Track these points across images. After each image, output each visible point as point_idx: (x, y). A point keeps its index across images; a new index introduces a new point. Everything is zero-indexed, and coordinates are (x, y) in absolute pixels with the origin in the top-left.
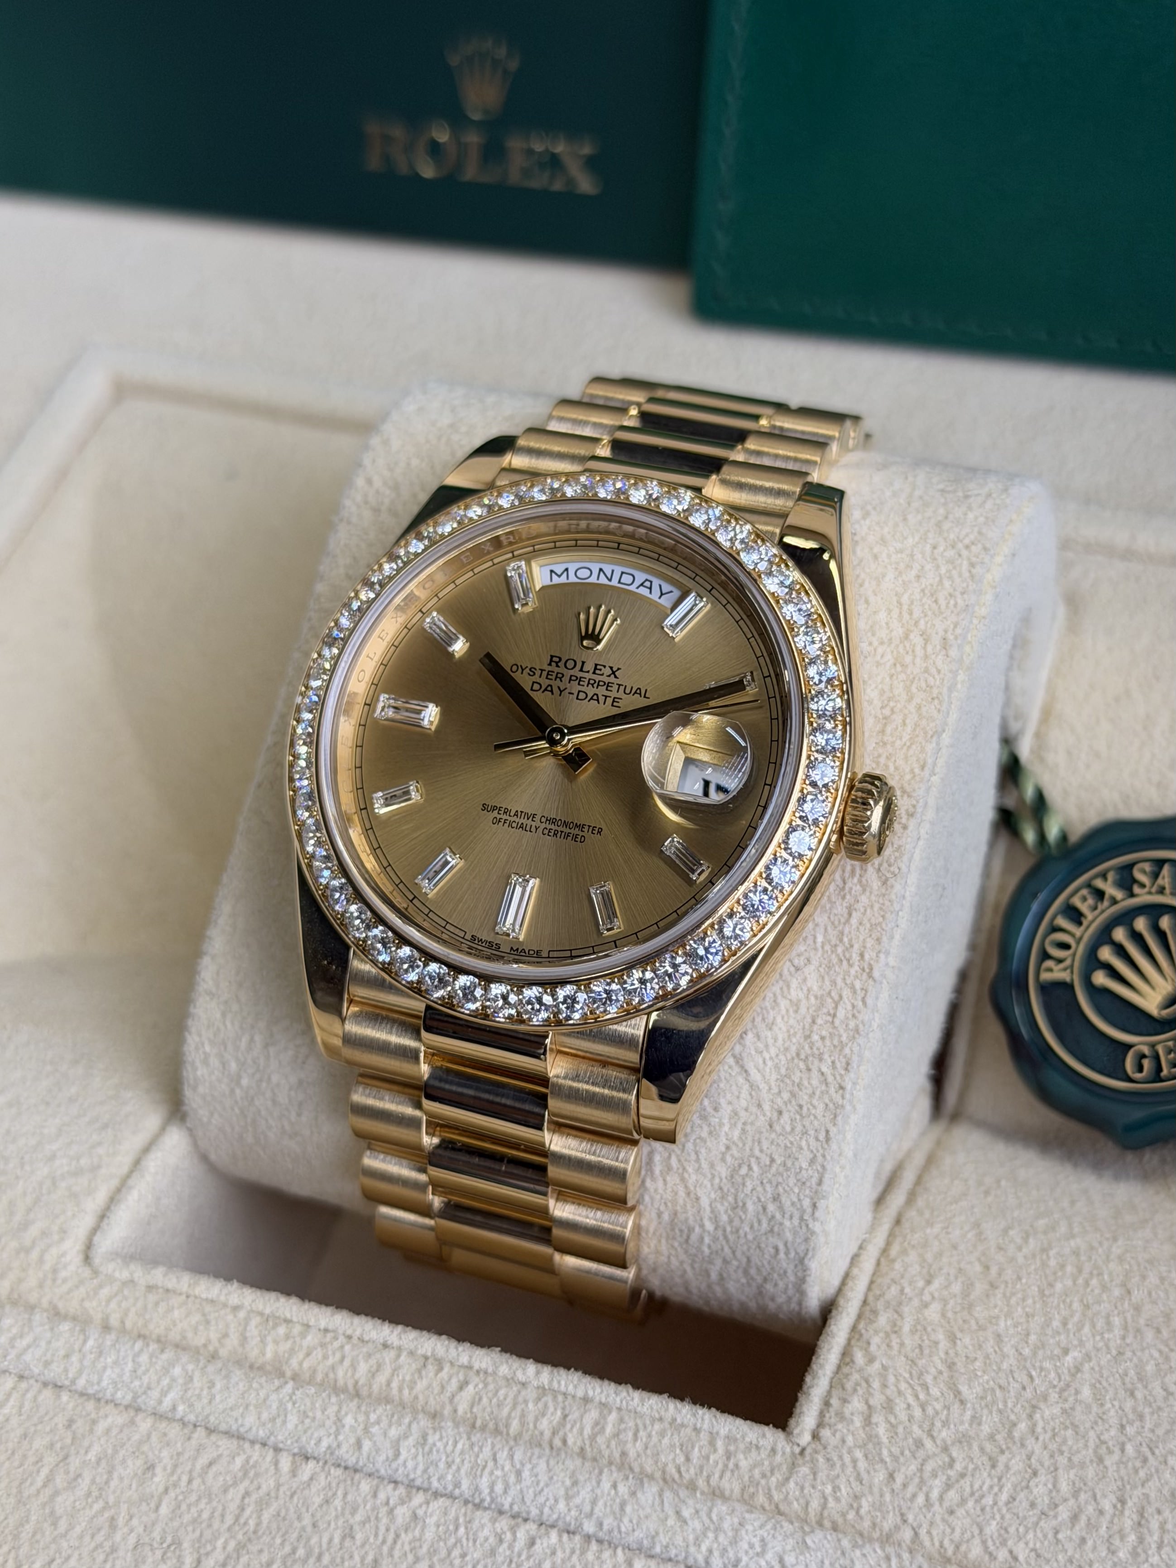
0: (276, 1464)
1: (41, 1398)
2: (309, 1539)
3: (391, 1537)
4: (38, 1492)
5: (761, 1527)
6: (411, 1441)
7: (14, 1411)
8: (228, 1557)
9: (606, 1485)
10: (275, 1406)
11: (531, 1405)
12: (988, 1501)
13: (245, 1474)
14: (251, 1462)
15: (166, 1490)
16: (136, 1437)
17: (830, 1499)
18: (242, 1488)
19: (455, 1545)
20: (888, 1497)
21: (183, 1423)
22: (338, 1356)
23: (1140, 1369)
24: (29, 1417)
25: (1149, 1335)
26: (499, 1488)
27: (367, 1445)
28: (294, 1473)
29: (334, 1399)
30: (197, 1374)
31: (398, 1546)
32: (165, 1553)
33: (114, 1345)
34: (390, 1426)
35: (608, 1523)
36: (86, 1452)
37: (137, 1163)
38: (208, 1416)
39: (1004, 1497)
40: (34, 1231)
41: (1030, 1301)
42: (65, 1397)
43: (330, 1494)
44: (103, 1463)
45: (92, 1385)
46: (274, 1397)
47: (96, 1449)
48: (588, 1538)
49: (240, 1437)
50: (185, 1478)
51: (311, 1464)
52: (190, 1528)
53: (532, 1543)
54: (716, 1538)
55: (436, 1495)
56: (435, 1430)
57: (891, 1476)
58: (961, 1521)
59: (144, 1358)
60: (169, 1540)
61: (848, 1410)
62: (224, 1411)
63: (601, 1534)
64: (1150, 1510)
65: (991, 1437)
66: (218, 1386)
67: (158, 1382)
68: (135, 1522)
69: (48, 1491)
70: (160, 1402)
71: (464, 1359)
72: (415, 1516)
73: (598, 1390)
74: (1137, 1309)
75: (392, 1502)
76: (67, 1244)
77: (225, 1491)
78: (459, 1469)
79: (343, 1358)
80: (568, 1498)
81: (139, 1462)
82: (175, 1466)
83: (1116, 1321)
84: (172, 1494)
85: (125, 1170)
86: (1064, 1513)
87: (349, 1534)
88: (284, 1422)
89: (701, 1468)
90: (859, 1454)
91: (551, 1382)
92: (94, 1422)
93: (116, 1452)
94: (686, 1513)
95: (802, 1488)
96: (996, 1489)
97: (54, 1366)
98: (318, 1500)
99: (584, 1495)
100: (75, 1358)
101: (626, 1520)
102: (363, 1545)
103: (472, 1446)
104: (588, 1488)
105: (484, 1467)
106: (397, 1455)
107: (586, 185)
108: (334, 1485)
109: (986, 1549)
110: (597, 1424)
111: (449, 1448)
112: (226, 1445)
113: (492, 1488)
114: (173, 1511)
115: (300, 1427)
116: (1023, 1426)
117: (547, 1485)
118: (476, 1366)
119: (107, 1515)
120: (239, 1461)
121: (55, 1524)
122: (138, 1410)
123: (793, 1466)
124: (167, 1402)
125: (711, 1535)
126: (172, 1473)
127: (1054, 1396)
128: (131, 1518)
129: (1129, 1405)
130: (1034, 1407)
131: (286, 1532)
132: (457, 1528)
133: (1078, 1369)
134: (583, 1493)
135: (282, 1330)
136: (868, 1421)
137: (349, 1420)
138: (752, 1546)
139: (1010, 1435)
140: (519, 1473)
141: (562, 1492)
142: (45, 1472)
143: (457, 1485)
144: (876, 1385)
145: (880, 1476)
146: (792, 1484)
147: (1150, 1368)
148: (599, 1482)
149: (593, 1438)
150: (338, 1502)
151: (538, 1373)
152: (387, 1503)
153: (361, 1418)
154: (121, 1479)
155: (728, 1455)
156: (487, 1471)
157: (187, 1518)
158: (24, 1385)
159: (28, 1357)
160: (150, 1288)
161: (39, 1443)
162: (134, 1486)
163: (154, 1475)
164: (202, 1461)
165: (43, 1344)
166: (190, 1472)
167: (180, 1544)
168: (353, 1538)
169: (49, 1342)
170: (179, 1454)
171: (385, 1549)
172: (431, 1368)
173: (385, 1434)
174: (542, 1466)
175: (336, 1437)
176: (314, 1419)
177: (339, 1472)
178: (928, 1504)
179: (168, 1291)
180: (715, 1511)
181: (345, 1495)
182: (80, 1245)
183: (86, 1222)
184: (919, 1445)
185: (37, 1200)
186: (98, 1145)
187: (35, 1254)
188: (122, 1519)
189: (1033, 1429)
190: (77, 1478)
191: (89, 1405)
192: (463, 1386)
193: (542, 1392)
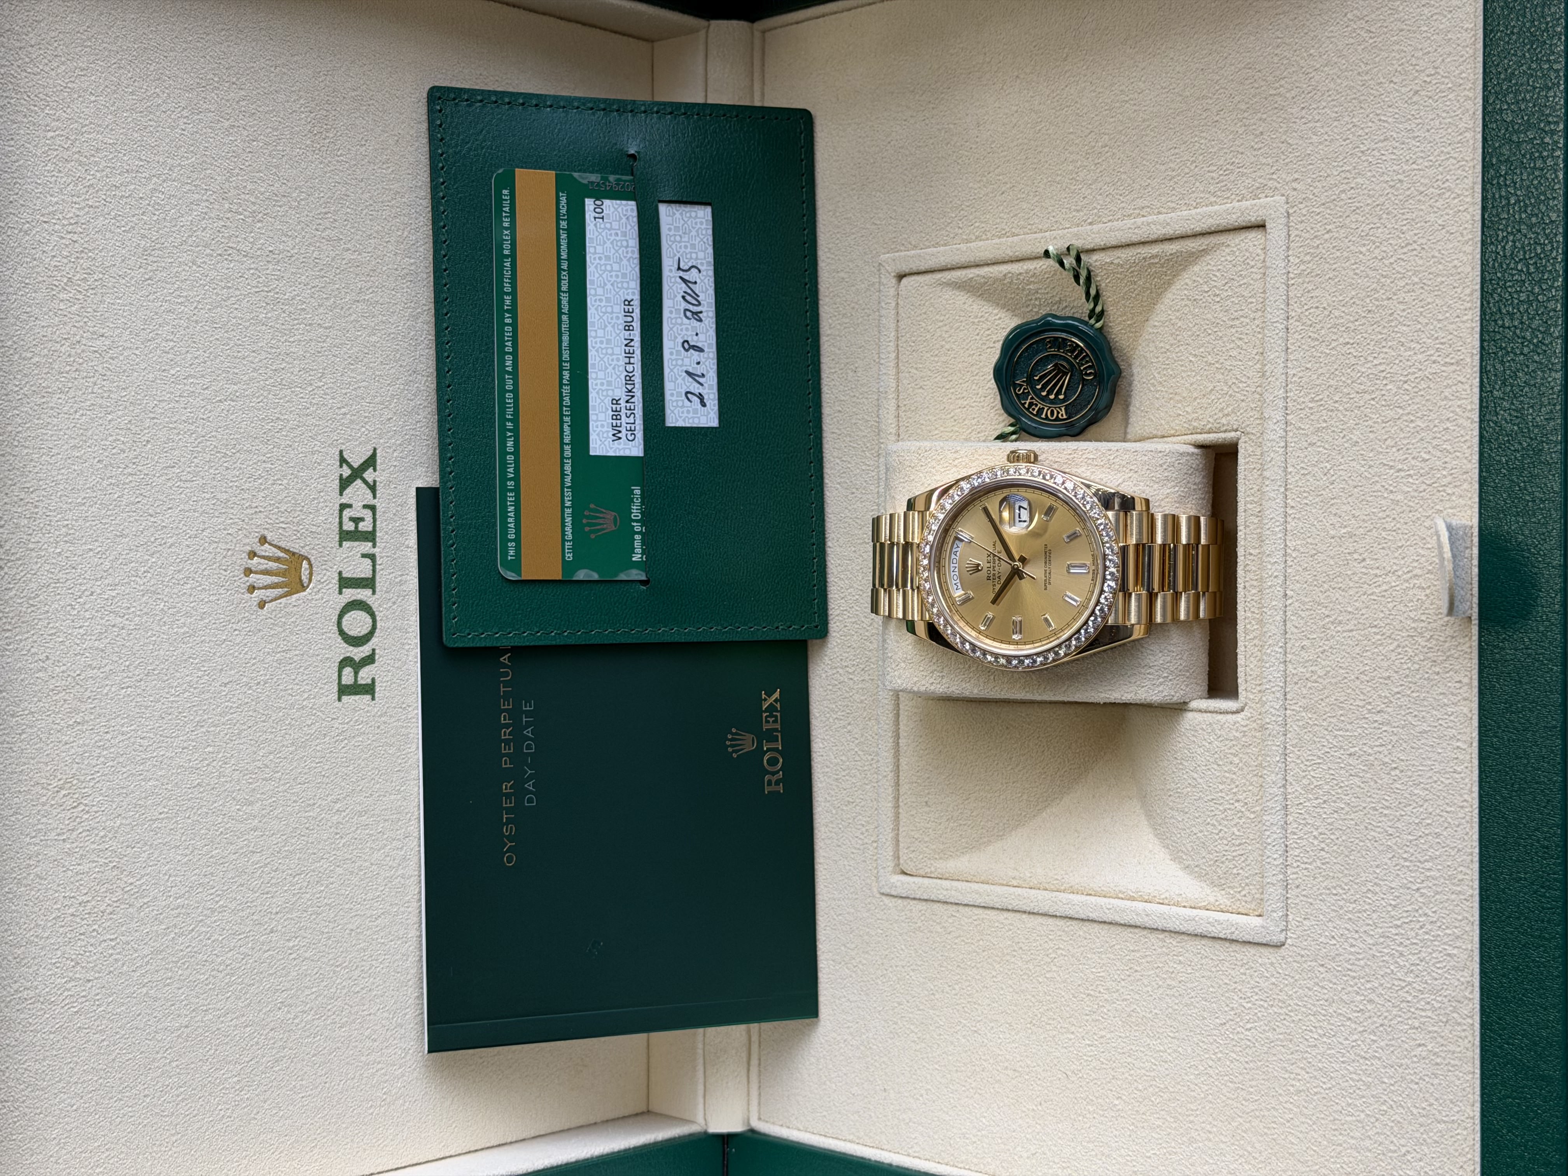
0: (1290, 604)
1: (1290, 698)
2: (1311, 582)
3: (1303, 555)
4: (1320, 683)
5: (1268, 433)
6: (1271, 559)
7: (1297, 706)
8: (1323, 607)
9: (1268, 488)
10: (1272, 612)
11: (1251, 528)
12: (1242, 367)
13: (1296, 613)
14: (1292, 613)
15: (1308, 639)
16: (1294, 658)
17: (1255, 417)
18: (1300, 613)
19: (1300, 532)
20: (1249, 399)
21: (1286, 643)
22: (1251, 602)
23: (1190, 336)
24: (1298, 699)
25: (1178, 338)
26: (1278, 524)
27: (1275, 574)
28: (1291, 597)
29: (1265, 592)
30: (1268, 643)
31: (1305, 551)
33: (1267, 678)
34: (1268, 569)
35: (1279, 483)
36: (1304, 672)
37: (1206, 712)
38: (1281, 634)
39: (1240, 363)
40: (1237, 734)
41: (1178, 380)
42: (1288, 690)
43: (1295, 582)
44: (1305, 665)
45: (1281, 680)
46: (1270, 613)
47: (1302, 670)
48: (1286, 490)
49: (1285, 621)
50: (1303, 634)
51: (1287, 592)
52: (1318, 624)
53: (1292, 507)
54: (1275, 446)
55: (1286, 546)
56: (1266, 553)
57: (1243, 401)
58: (1250, 374)
59: (1268, 665)
60: (1323, 630)
61: (1225, 422)
62: (1277, 628)
63: (1284, 485)
64: (1233, 317)
65: (1223, 374)
66: (1271, 634)
68: (1321, 644)
69: (1319, 680)
70: (1281, 653)
71: (1243, 558)
72: (1294, 550)
73: (1241, 508)
74: (1172, 345)
75: (1292, 559)
76: (1239, 719)
77: (1303, 618)
78: (1276, 539)
79: (1252, 600)
80: (1275, 499)
81: (1302, 652)
82: (1300, 639)
83: (1177, 350)
84: (1309, 636)
85: (1209, 714)
86: (1239, 343)
87: (1305, 569)
88: (1276, 606)
89: (1255, 463)
90: (1238, 414)
91: (1242, 525)
92: (1293, 674)
93: (1301, 662)
94: (1269, 459)
95: (1254, 428)
96: (1238, 367)
97: (1278, 696)
98: (1298, 585)
99: (1272, 495)
100: (1273, 689)
101: (1277, 477)
102: (1308, 563)
103: (1267, 538)
105: (1274, 531)
106: (1276, 562)
107: (777, 695)
108: (1291, 582)
109: (1256, 363)
110: (1251, 503)
111: (1270, 545)
112: (1289, 625)
113: (1278, 526)
114: (1314, 633)
115: (1276, 600)
116: (1217, 365)
117: (1274, 508)
118: (1243, 553)
119: (1321, 655)
120: (1292, 618)
121: (1329, 672)
122: (1285, 661)
123: (1248, 434)
124: (1280, 650)
125: (1275, 448)
126: (1302, 639)
127: (1205, 359)
128: (1320, 646)
129: (1202, 335)
130: (1210, 364)
131: (1311, 591)
132: (1295, 534)
133: (1195, 355)
135: (1248, 626)
136: (1227, 415)
137: (1269, 584)
138: (1274, 434)
139: (1221, 368)
140: (1271, 519)
141: (1274, 502)
142: (1313, 684)
143: (1280, 538)
144: (1216, 417)
145: (1243, 404)
146: (1253, 432)
147: (1189, 333)
148: (1268, 491)
149: (1256, 503)
150: (1297, 578)
151: (1240, 531)
152: (1292, 561)
153: (1268, 580)
154: (1309, 656)
155: (1250, 455)
156: (1274, 529)
157: (1315, 627)
158: (1288, 707)
159: (1278, 707)
160: (1245, 681)
161: (1305, 691)
162: (1310, 650)
163: (1305, 645)
164: (1296, 631)
166: (1300, 633)
168: (1306, 567)
169: (1271, 702)
170: (1296, 640)
171: (1307, 555)
172: (1248, 568)
173: (1271, 569)
174: (1268, 512)
175: (1276, 585)
176: (1273, 596)
178: (1248, 386)
180: (1267, 450)
181: (1294, 576)
182: (1238, 715)
183: (1229, 716)
184: (1231, 396)
185: (1227, 739)
186: (1202, 729)
187: (1245, 729)
188: (1321, 649)
189: (1217, 362)
190: (1312, 672)
191: (1288, 679)
192: (1251, 554)
193: (1246, 527)
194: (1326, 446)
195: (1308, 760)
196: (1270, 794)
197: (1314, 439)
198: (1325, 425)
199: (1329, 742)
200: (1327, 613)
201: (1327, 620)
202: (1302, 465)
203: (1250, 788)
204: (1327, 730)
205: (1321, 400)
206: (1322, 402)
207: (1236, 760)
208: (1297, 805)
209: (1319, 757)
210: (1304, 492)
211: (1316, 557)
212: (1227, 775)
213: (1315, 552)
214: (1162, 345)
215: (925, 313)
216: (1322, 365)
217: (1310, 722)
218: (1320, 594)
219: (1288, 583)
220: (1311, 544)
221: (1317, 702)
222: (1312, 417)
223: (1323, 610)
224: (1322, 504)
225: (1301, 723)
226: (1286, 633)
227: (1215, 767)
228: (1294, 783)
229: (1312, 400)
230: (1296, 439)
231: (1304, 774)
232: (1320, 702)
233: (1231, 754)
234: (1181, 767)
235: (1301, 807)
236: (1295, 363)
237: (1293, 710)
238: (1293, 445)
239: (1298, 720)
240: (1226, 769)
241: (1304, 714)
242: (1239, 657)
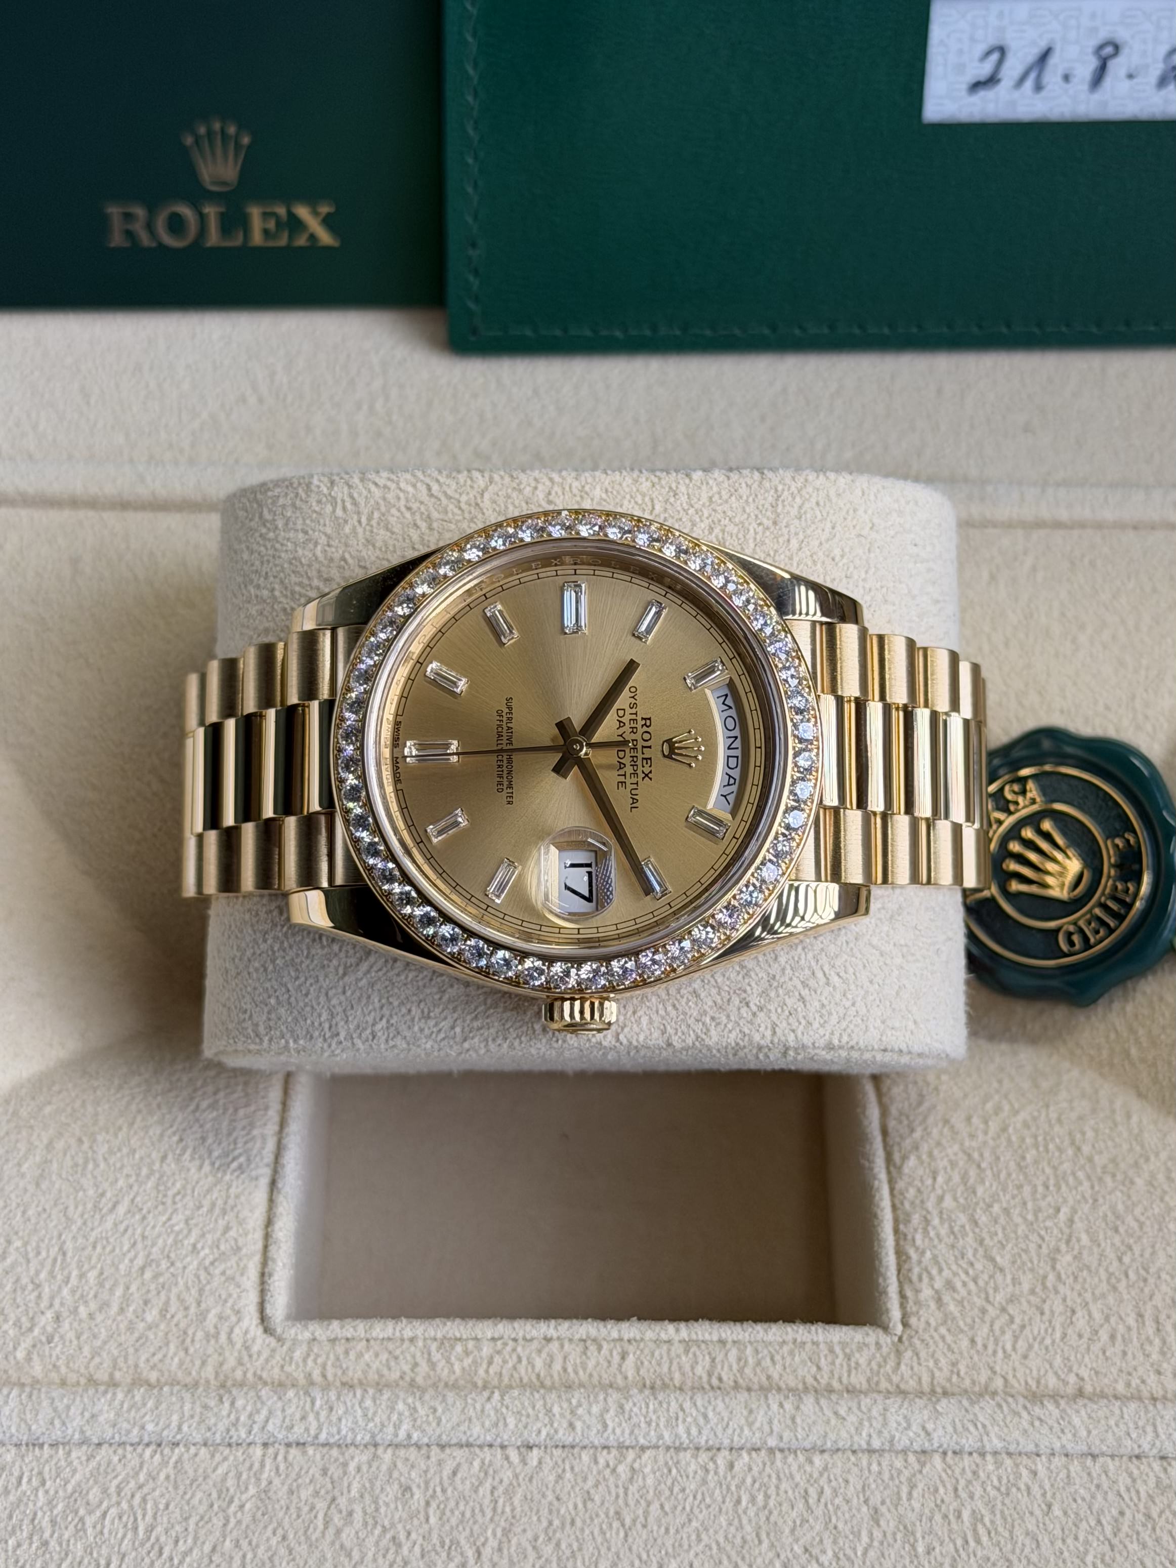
0: (507, 1458)
1: (290, 1458)
2: (558, 1511)
3: (621, 1491)
4: (323, 1533)
5: (900, 1407)
6: (612, 1412)
7: (272, 1474)
8: (500, 1543)
9: (775, 1407)
10: (492, 1413)
11: (684, 1358)
12: (1048, 1341)
13: (486, 1474)
14: (487, 1462)
15: (428, 1504)
16: (384, 1468)
17: (935, 1370)
18: (488, 1485)
19: (673, 1484)
20: (976, 1358)
21: (418, 1446)
22: (514, 1357)
23: (1113, 1208)
24: (287, 1476)
25: (1108, 1179)
26: (694, 1431)
27: (579, 1425)
28: (524, 1462)
29: (537, 1396)
30: (418, 1405)
31: (630, 1496)
32: (449, 1554)
33: (338, 1398)
34: (590, 1405)
35: (787, 1435)
36: (349, 1492)
37: (267, 1236)
38: (440, 1436)
39: (1058, 1335)
40: (212, 1317)
41: (1014, 1176)
42: (310, 1451)
43: (560, 1471)
44: (367, 1496)
45: (333, 1436)
46: (488, 1406)
47: (355, 1487)
48: (771, 1451)
49: (469, 1445)
50: (438, 1489)
51: (535, 1451)
52: (461, 1528)
53: (731, 1466)
54: (871, 1425)
55: (643, 1449)
56: (626, 1399)
57: (973, 1341)
58: (1034, 1362)
59: (368, 1403)
60: (447, 1541)
61: (922, 1296)
62: (453, 1428)
63: (782, 1445)
64: (1162, 1317)
65: (1032, 1292)
66: (440, 1410)
67: (389, 1418)
68: (414, 1536)
69: (331, 1531)
70: (396, 1435)
71: (615, 1334)
72: (633, 1469)
73: (729, 1332)
74: (1090, 1160)
75: (611, 1464)
76: (245, 1323)
77: (476, 1491)
78: (658, 1425)
79: (520, 1359)
80: (750, 1425)
81: (396, 1486)
82: (427, 1483)
83: (1080, 1175)
84: (434, 1505)
85: (260, 1245)
86: (1104, 1335)
87: (588, 1498)
88: (506, 1425)
89: (832, 1372)
90: (943, 1330)
91: (689, 1335)
92: (345, 1465)
93: (372, 1484)
94: (842, 1412)
95: (912, 1368)
96: (1050, 1330)
97: (296, 1429)
98: (552, 1478)
99: (760, 1418)
100: (311, 1417)
101: (799, 1430)
102: (603, 1503)
103: (660, 1403)
104: (762, 1413)
105: (677, 1419)
106: (605, 1426)
107: (325, 238)
108: (560, 1462)
109: (1058, 1377)
110: (739, 1359)
111: (644, 1410)
112: (460, 1454)
113: (688, 1433)
114: (440, 1519)
115: (520, 1426)
116: (1051, 1277)
117: (730, 1419)
118: (626, 1338)
119: (388, 1536)
120: (477, 1464)
121: (349, 1555)
122: (375, 1446)
123: (899, 1353)
124: (402, 1434)
125: (866, 1423)
126: (427, 1488)
127: (1063, 1247)
128: (409, 1534)
129: (1117, 1240)
130: (1054, 1260)
131: (538, 1511)
132: (670, 1471)
133: (1071, 1221)
134: (759, 1418)
135: (459, 1348)
136: (939, 1301)
137: (556, 1409)
138: (899, 1424)
139: (1045, 1287)
140: (705, 1416)
141: (743, 1421)
142: (321, 1516)
143: (661, 1437)
144: (934, 1272)
145: (965, 1343)
146: (903, 1367)
147: (1120, 1207)
148: (768, 1406)
149: (741, 1371)
150: (568, 1475)
151: (677, 1330)
152: (608, 1465)
153: (565, 1405)
154: (387, 1505)
155: (848, 1357)
156: (680, 1420)
157: (454, 1521)
158: (271, 1451)
159: (270, 1427)
160: (333, 1341)
161: (305, 1494)
162: (400, 1507)
163: (412, 1495)
164: (447, 1471)
165: (279, 1413)
166: (441, 1483)
167: (458, 1543)
168: (592, 1500)
169: (283, 1410)
170: (426, 1472)
171: (621, 1501)
172: (593, 1348)
173: (589, 1413)
174: (721, 1406)
175: (552, 1425)
176: (528, 1416)
177: (560, 1451)
178: (1007, 1356)
179: (348, 1340)
180: (862, 1403)
181: (572, 1468)
182: (256, 1320)
183: (251, 1299)
184: (984, 1311)
185: (201, 1291)
186: (227, 1229)
187: (223, 1337)
188: (402, 1536)
189: (1059, 1277)
190: (350, 1514)
191: (335, 1452)
192: (624, 1356)
193: (687, 1344)
194: (872, 1554)
195: (144, 1500)
196: (68, 1407)
197: (889, 1522)
198: (921, 1549)
199: (185, 1554)
200: (487, 1552)
201: (470, 1553)
202: (828, 1491)
203: (86, 1350)
204: (214, 1549)
205: (978, 1541)
206: (972, 1543)
207: (151, 1315)
208: (40, 1473)
209: (150, 1529)
210: (767, 1497)
211: (616, 1524)
212: (119, 1292)
213: (628, 1521)
214: (1090, 1134)
215: (1155, 590)
216: (1059, 1544)
217: (233, 1508)
218: (530, 1535)
219: (557, 1453)
220: (646, 1513)
221: (280, 1524)
222: (938, 1517)
223: (493, 1543)
224: (738, 1541)
225: (230, 1482)
226: (442, 1447)
227: (139, 1262)
228: (93, 1464)
229: (977, 1518)
230: (886, 1476)
231: (112, 1489)
232: (280, 1532)
233: (167, 1303)
234: (145, 1171)
235: (35, 1482)
236: (1063, 1475)
237: (262, 1465)
238: (875, 1467)
239: (239, 1475)
240: (133, 1288)
241: (252, 1491)
242: (390, 1324)
